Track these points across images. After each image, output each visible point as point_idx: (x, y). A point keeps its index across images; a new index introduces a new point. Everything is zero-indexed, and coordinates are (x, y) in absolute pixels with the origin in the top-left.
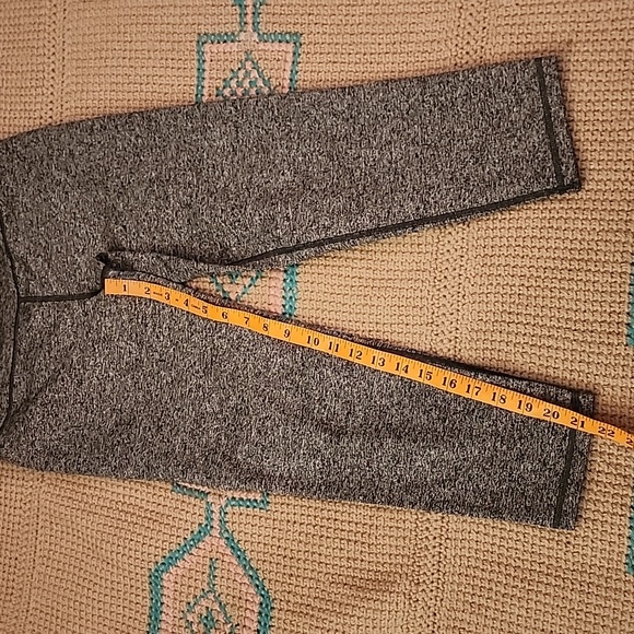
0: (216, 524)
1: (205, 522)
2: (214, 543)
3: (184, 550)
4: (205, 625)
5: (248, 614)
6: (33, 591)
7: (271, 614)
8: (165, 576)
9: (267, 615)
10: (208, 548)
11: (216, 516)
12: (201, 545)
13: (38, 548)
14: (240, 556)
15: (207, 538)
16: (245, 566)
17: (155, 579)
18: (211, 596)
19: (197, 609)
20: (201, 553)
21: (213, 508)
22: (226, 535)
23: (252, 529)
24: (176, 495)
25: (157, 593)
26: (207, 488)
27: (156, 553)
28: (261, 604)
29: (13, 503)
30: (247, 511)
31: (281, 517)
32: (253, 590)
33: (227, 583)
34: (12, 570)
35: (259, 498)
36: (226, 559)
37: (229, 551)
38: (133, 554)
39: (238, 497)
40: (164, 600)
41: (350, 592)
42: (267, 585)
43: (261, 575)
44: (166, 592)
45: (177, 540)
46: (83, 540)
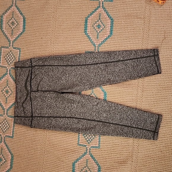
0: (88, 152)
1: (86, 152)
2: (88, 156)
3: (80, 158)
6: (43, 169)
7: (101, 170)
8: (76, 164)
9: (100, 170)
10: (86, 157)
11: (88, 150)
12: (84, 156)
13: (45, 159)
14: (93, 158)
15: (86, 155)
16: (94, 161)
17: (74, 164)
18: (87, 167)
19: (83, 170)
20: (85, 158)
21: (88, 148)
22: (90, 154)
23: (96, 153)
24: (79, 146)
25: (74, 167)
26: (86, 144)
27: (74, 159)
28: (98, 168)
29: (38, 149)
30: (95, 149)
31: (103, 150)
32: (96, 165)
33: (90, 164)
34: (37, 165)
35: (98, 146)
36: (90, 159)
37: (91, 157)
38: (69, 159)
39: (93, 146)
40: (76, 169)
41: (118, 164)
42: (100, 164)
43: (98, 162)
44: (76, 167)
45: (79, 156)
46: (56, 157)
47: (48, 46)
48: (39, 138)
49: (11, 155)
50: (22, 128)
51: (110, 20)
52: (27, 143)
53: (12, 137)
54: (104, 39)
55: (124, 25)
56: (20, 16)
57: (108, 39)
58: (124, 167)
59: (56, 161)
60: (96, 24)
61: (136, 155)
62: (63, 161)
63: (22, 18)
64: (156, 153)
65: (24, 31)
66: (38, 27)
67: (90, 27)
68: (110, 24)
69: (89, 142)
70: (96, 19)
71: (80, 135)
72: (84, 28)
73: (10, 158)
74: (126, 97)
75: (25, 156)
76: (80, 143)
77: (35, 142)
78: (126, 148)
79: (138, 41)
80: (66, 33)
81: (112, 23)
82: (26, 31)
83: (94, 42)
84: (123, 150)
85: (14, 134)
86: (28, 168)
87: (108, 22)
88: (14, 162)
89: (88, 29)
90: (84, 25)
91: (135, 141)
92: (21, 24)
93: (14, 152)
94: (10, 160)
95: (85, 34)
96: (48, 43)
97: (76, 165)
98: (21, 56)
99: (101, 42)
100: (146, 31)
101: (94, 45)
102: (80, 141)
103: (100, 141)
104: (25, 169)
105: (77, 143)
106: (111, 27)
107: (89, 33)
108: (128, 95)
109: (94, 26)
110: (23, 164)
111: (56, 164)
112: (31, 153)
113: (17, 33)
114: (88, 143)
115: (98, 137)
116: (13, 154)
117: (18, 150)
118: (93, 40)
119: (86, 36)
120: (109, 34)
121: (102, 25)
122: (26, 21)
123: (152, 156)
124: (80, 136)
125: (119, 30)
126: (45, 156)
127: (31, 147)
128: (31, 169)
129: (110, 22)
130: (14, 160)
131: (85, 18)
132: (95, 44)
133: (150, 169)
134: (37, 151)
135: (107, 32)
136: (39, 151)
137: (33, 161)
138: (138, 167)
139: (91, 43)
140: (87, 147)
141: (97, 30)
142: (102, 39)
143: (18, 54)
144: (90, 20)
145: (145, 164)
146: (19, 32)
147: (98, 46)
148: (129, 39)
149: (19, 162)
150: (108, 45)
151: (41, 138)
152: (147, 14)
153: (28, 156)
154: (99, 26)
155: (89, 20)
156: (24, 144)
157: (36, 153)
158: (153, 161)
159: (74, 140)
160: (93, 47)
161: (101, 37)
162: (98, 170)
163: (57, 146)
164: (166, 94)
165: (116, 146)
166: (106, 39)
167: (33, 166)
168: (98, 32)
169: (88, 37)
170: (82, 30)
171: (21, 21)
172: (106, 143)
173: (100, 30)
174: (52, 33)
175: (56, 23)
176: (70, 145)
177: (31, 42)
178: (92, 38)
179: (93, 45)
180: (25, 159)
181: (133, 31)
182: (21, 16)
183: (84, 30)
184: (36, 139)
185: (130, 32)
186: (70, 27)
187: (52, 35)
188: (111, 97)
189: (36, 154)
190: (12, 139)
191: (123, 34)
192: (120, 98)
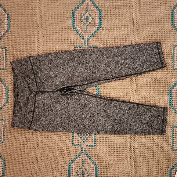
0: (84, 152)
1: (81, 151)
2: (84, 156)
3: (76, 158)
4: (82, 175)
5: (93, 170)
6: (37, 173)
7: (98, 170)
8: (72, 165)
9: (97, 170)
10: (82, 157)
11: (84, 150)
12: (80, 157)
13: (38, 163)
14: (90, 158)
15: (82, 155)
16: (91, 160)
17: (69, 166)
18: (83, 168)
19: (80, 171)
20: (80, 158)
21: (83, 148)
22: (86, 154)
23: (92, 152)
24: (74, 146)
25: (70, 169)
26: (81, 144)
27: (70, 160)
28: (95, 168)
29: (31, 153)
30: (91, 148)
31: (99, 148)
32: (93, 165)
33: (87, 164)
34: (31, 169)
35: (94, 144)
36: (86, 159)
37: (87, 157)
38: (64, 160)
39: (88, 145)
40: (72, 170)
41: (116, 162)
42: (96, 163)
43: (95, 161)
44: (72, 168)
45: (74, 156)
46: (50, 159)
47: (35, 43)
48: (32, 140)
49: (2, 161)
50: (12, 132)
51: (98, 12)
52: (19, 147)
53: (3, 142)
54: (93, 32)
55: (113, 15)
56: (3, 13)
57: (97, 32)
58: (122, 164)
59: (51, 164)
60: (84, 17)
61: (134, 151)
62: (58, 163)
63: (7, 15)
64: (154, 148)
65: (9, 29)
66: (24, 24)
67: (77, 20)
68: (98, 16)
69: (84, 140)
70: (83, 11)
71: (74, 134)
72: (72, 22)
73: (2, 164)
74: (120, 92)
75: (18, 160)
76: (74, 143)
77: (27, 145)
78: (123, 145)
79: (128, 32)
80: (53, 28)
81: (101, 15)
82: (11, 29)
83: (83, 36)
84: (120, 147)
85: (5, 138)
86: (21, 173)
87: (96, 13)
88: (6, 168)
89: (76, 22)
90: (71, 18)
91: (132, 137)
92: (5, 22)
93: (5, 157)
94: (2, 166)
95: (73, 27)
96: (35, 40)
97: (72, 167)
98: (7, 55)
99: (90, 36)
100: (136, 21)
101: (84, 39)
102: (74, 141)
103: (96, 139)
104: (18, 174)
105: (72, 143)
106: (99, 18)
107: (77, 26)
108: (121, 89)
109: (82, 19)
110: (16, 169)
111: (50, 167)
112: (23, 158)
113: (2, 32)
114: (83, 142)
115: (93, 135)
116: (5, 159)
117: (9, 154)
118: (82, 34)
119: (74, 30)
120: (98, 27)
121: (90, 17)
122: (11, 19)
123: (151, 151)
124: (74, 136)
125: (108, 21)
126: (38, 159)
127: (24, 151)
128: (25, 174)
129: (98, 14)
130: (6, 166)
131: (72, 11)
132: (84, 37)
133: (149, 165)
134: (29, 154)
135: (96, 25)
136: (32, 155)
137: (26, 165)
138: (137, 164)
139: (80, 37)
140: (82, 146)
141: (85, 23)
142: (91, 32)
143: (5, 53)
144: (78, 13)
145: (144, 160)
146: (4, 30)
147: (87, 40)
148: (119, 30)
149: (12, 167)
150: (98, 38)
151: (33, 141)
152: (136, 4)
153: (21, 161)
154: (87, 19)
155: (76, 13)
156: (16, 148)
157: (29, 156)
158: (152, 156)
159: (68, 140)
160: (82, 41)
161: (90, 30)
162: (95, 170)
163: (51, 148)
164: (160, 86)
165: (113, 143)
166: (95, 32)
167: (27, 170)
168: (87, 25)
169: (77, 30)
170: (70, 24)
171: (5, 18)
172: (102, 140)
173: (88, 23)
174: (39, 29)
175: (42, 18)
176: (64, 146)
177: (17, 40)
178: (80, 32)
179: (82, 39)
180: (17, 164)
181: (122, 21)
182: (5, 13)
183: (72, 24)
184: (28, 142)
185: (119, 23)
186: (57, 21)
187: (39, 31)
188: (104, 93)
189: (29, 158)
190: (3, 143)
191: (113, 25)
192: (114, 93)
